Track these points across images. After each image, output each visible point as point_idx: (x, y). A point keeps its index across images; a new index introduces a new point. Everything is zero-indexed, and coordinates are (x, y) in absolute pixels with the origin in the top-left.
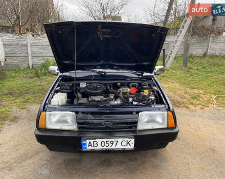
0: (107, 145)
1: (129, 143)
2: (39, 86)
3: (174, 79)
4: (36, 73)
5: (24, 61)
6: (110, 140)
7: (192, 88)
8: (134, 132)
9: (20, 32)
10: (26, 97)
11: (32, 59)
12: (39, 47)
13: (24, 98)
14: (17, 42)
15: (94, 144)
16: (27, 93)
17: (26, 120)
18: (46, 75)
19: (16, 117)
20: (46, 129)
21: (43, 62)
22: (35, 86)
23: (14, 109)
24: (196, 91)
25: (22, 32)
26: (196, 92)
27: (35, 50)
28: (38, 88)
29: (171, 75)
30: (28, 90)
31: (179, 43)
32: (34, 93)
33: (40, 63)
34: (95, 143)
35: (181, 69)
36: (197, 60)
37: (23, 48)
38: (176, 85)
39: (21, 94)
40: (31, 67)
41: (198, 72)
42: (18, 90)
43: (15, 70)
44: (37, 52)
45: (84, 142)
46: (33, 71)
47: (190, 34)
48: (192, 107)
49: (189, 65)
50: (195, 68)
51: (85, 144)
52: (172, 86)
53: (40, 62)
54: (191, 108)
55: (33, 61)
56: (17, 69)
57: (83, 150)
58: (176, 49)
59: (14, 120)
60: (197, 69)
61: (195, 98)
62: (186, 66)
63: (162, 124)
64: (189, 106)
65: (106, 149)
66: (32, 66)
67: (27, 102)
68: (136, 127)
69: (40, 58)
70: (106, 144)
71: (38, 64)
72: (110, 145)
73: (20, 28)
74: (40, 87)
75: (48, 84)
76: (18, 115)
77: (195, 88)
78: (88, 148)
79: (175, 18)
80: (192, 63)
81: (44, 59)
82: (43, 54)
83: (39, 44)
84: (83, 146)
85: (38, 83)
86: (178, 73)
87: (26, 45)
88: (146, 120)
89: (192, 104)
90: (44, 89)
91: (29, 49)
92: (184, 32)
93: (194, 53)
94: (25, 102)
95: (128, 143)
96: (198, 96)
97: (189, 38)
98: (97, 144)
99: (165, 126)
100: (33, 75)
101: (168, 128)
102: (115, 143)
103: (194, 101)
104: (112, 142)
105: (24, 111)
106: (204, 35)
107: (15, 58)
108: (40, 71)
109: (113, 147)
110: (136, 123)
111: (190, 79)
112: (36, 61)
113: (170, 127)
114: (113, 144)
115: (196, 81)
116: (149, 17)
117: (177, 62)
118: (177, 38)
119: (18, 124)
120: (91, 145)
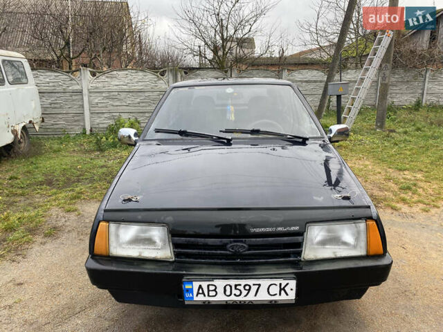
0: (238, 293)
1: (284, 289)
2: (102, 167)
3: (362, 151)
4: (98, 142)
5: (76, 121)
6: (243, 282)
7: (400, 170)
8: (296, 264)
9: (70, 68)
10: (78, 189)
11: (91, 117)
12: (104, 95)
13: (73, 190)
14: (65, 86)
15: (209, 291)
16: (78, 181)
17: (74, 234)
18: (115, 147)
19: (55, 228)
20: (109, 256)
21: (111, 122)
22: (94, 167)
23: (55, 211)
24: (408, 175)
25: (74, 69)
26: (409, 177)
27: (96, 101)
28: (101, 171)
29: (354, 145)
30: (81, 175)
31: (367, 83)
32: (92, 181)
33: (105, 126)
34: (212, 288)
35: (373, 132)
36: (403, 115)
37: (74, 98)
38: (367, 163)
39: (68, 183)
40: (88, 132)
41: (407, 138)
42: (64, 175)
43: (60, 138)
44: (99, 105)
45: (188, 287)
46: (93, 139)
47: (389, 66)
48: (405, 208)
49: (388, 124)
50: (401, 130)
51: (191, 291)
52: (359, 165)
53: (104, 122)
54: (403, 210)
55: (91, 122)
56: (63, 136)
57: (186, 303)
58: (362, 94)
59: (53, 233)
60: (405, 133)
61: (409, 188)
62: (381, 127)
63: (355, 247)
64: (398, 205)
65: (235, 301)
66: (91, 131)
67: (79, 198)
68: (299, 254)
69: (106, 115)
70: (234, 291)
71: (101, 126)
72: (244, 292)
73: (70, 63)
74: (104, 170)
75: (120, 163)
76: (60, 224)
77: (405, 170)
78: (195, 299)
79: (356, 38)
80: (393, 120)
81: (112, 118)
82: (112, 108)
83: (103, 90)
84: (187, 295)
85: (101, 162)
86: (367, 139)
87: (81, 92)
88: (319, 238)
89: (404, 200)
90: (111, 173)
91: (86, 99)
92: (377, 61)
93: (396, 101)
94: (75, 198)
95: (282, 289)
96: (415, 185)
97: (387, 73)
98: (215, 290)
99: (361, 252)
100: (92, 147)
101: (367, 257)
102: (254, 289)
103: (407, 196)
104: (247, 288)
105: (73, 216)
106: (415, 67)
107: (60, 116)
108: (104, 139)
109: (251, 297)
110: (300, 245)
111: (393, 151)
112: (98, 121)
113: (372, 253)
114: (249, 290)
115: (405, 154)
116: (307, 37)
117: (364, 120)
118: (364, 75)
119: (58, 241)
120: (203, 293)
